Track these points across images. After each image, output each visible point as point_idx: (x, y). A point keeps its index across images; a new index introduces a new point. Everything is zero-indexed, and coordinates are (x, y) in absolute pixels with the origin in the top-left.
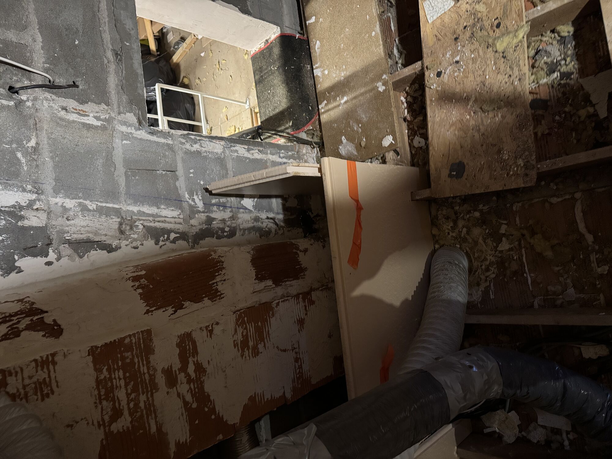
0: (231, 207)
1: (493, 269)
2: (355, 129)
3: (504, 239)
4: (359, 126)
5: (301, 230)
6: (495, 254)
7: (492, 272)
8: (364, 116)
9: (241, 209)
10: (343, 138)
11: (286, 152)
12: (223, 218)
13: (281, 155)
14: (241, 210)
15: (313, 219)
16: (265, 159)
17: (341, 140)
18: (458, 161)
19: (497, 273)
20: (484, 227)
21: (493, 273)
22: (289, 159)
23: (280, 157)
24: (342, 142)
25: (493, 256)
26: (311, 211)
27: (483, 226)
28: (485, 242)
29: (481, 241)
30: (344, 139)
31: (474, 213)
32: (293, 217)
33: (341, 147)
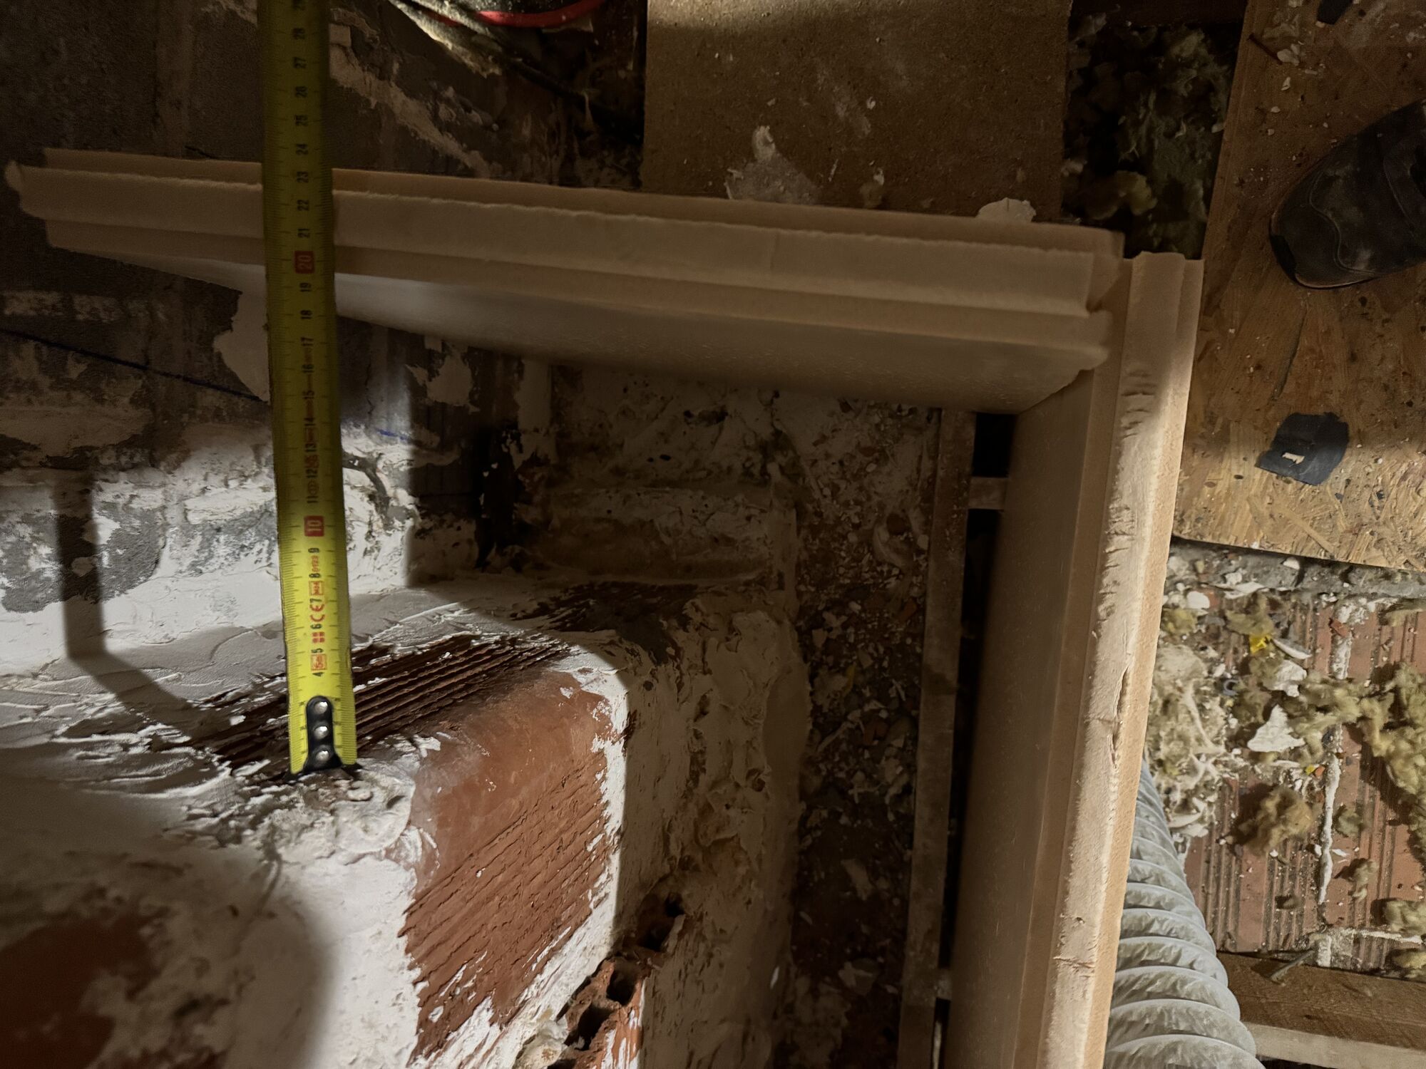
0: (143, 367)
1: (1202, 806)
2: (841, 111)
3: (1278, 714)
4: (862, 103)
5: (468, 529)
6: (1225, 755)
7: (1199, 815)
8: (900, 67)
9: (210, 391)
10: (762, 132)
11: (463, 104)
12: (77, 444)
13: (443, 111)
14: (210, 398)
15: (520, 477)
16: (373, 102)
17: (749, 139)
18: (1320, 410)
19: (1211, 824)
20: (1212, 653)
21: (1201, 820)
22: (468, 150)
23: (435, 118)
24: (750, 154)
25: (1215, 763)
26: (516, 438)
27: (1204, 649)
28: (1201, 708)
29: (1189, 700)
30: (767, 143)
31: (1191, 594)
32: (449, 459)
33: (736, 174)
